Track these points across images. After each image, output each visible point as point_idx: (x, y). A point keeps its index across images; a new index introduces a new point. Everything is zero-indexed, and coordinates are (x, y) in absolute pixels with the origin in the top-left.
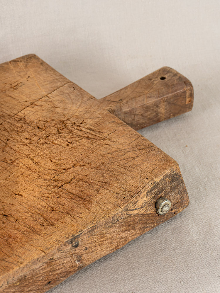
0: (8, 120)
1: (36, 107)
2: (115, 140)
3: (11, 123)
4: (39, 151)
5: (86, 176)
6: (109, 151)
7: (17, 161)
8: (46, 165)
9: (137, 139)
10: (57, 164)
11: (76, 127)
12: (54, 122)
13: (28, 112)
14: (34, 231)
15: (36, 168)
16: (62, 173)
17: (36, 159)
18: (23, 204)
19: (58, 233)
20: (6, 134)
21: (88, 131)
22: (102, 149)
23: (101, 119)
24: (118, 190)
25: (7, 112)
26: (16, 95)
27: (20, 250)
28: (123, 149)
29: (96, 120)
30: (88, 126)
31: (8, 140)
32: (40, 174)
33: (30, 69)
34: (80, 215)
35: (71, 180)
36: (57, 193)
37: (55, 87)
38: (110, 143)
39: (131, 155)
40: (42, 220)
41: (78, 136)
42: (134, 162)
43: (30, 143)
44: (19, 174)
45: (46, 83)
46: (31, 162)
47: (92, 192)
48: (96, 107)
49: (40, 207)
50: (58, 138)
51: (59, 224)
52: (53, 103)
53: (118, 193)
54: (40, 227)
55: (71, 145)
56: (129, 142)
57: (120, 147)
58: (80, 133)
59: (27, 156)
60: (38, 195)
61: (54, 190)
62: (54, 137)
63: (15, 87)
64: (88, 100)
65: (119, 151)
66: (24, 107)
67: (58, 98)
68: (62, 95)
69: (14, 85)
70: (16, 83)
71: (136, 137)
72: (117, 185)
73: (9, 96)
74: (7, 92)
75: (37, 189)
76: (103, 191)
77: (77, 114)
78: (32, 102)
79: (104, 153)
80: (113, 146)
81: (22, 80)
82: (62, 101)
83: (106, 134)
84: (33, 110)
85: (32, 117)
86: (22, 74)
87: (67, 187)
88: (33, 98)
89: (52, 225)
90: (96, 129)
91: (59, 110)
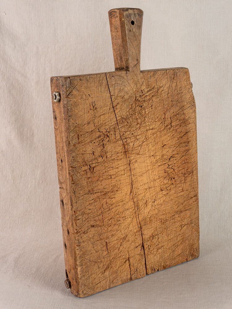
0: (120, 127)
1: (118, 107)
2: (162, 85)
3: (122, 127)
4: (148, 124)
5: (173, 113)
6: (167, 93)
7: (147, 137)
8: (157, 125)
9: (167, 75)
10: (159, 121)
11: (143, 97)
12: (134, 105)
13: (119, 113)
14: (188, 150)
15: (155, 130)
16: (165, 121)
17: (151, 128)
18: (171, 147)
19: (193, 142)
20: (128, 133)
21: (149, 93)
22: (164, 95)
23: (144, 81)
24: (188, 106)
25: (113, 124)
26: (101, 111)
27: (193, 160)
28: (169, 86)
29: (144, 84)
30: (146, 90)
31: (133, 134)
32: (159, 130)
33: (82, 90)
34: (191, 129)
35: (171, 120)
36: (173, 130)
38: (162, 88)
39: (174, 85)
40: (184, 145)
41: (149, 100)
42: (179, 87)
43: (141, 125)
44: (154, 140)
45: (100, 89)
46: (151, 131)
47: (183, 116)
48: (135, 76)
49: (177, 142)
50: (145, 110)
51: (190, 139)
52: (119, 96)
53: (189, 107)
54: (187, 147)
55: (153, 107)
56: (167, 80)
57: (167, 86)
58: (148, 98)
59: (147, 131)
60: (169, 138)
61: (171, 130)
62: (143, 111)
63: (94, 108)
64: (127, 76)
65: (169, 88)
66: (113, 113)
67: (117, 91)
68: (115, 87)
69: (92, 108)
70: (91, 105)
71: (166, 74)
72: (186, 104)
73: (100, 116)
74: (96, 115)
75: (166, 137)
76: (185, 112)
77: (134, 90)
78: (112, 106)
79: (166, 96)
80: (165, 88)
81: (90, 100)
82: (120, 90)
83: (156, 86)
84: (119, 110)
85: (124, 113)
86: (84, 97)
87: (173, 124)
88: (109, 104)
89: (189, 142)
90: (150, 88)
91: (126, 97)
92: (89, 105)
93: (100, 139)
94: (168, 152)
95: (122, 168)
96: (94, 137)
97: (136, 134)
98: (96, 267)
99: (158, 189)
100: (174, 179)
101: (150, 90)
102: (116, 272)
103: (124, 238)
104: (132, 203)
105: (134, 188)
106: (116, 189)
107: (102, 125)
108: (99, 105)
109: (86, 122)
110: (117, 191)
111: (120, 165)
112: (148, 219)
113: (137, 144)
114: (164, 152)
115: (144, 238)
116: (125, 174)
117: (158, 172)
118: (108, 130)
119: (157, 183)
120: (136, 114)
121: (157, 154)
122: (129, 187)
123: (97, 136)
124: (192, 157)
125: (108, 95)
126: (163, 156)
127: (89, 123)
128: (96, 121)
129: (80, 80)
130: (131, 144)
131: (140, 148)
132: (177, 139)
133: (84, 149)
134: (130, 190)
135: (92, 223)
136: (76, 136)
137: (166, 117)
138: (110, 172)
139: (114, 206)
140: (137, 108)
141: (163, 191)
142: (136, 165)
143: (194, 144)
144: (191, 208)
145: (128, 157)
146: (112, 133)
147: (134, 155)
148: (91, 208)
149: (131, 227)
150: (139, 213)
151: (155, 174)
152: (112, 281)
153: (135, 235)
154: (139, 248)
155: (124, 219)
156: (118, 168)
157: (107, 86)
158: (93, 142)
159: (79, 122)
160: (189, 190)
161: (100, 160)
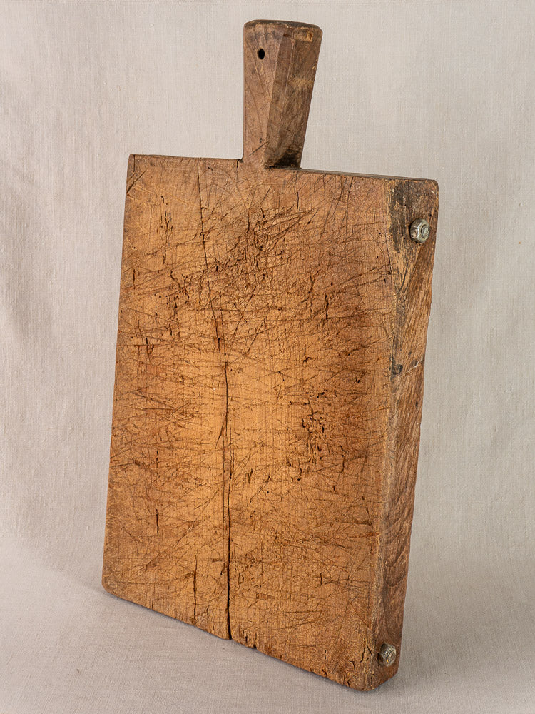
0: (210, 280)
1: (211, 235)
2: (310, 209)
3: (215, 281)
4: (269, 292)
5: (332, 284)
6: (319, 231)
7: (268, 323)
8: (292, 303)
9: (325, 185)
10: (298, 292)
11: (265, 227)
12: (243, 240)
13: (211, 249)
14: (359, 393)
15: (289, 315)
16: (312, 300)
17: (278, 304)
18: (321, 368)
19: (376, 377)
20: (226, 299)
21: (279, 220)
22: (311, 233)
23: (271, 190)
24: (373, 277)
25: (198, 269)
26: (180, 237)
27: (370, 424)
28: (326, 213)
29: (270, 198)
30: (273, 213)
31: (235, 305)
32: (298, 317)
33: (152, 185)
34: (373, 339)
35: (327, 301)
36: (331, 328)
37: (194, 186)
38: (310, 217)
39: (341, 214)
40: (352, 375)
41: (277, 236)
42: (352, 222)
43: (254, 290)
44: (284, 336)
45: (183, 189)
46: (277, 311)
47: (355, 301)
49: (336, 361)
50: (266, 258)
51: (367, 367)
52: (216, 213)
53: (375, 281)
54: (359, 385)
55: (284, 256)
56: (323, 198)
57: (321, 214)
58: (275, 231)
59: (268, 307)
60: (320, 345)
61: (326, 326)
62: (263, 260)
63: (168, 227)
64: (236, 172)
65: (326, 220)
66: (202, 246)
67: (213, 201)
68: (211, 191)
69: (164, 225)
70: (163, 220)
71: (321, 183)
72: (365, 270)
73: (177, 246)
74: (170, 242)
75: (314, 338)
76: (362, 290)
77: (248, 207)
78: (200, 232)
79: (317, 238)
80: (316, 219)
81: (163, 209)
82: (220, 202)
83: (295, 208)
84: (212, 243)
85: (222, 253)
86: (153, 199)
87: (331, 313)
88: (196, 224)
89: (364, 373)
90: (281, 210)
91: (230, 218)
92: (159, 218)
93: (170, 293)
94: (315, 377)
95: (208, 372)
96: (161, 285)
97: (242, 307)
98: (132, 548)
99: (281, 457)
100: (320, 451)
101: (281, 215)
102: (167, 585)
103: (194, 524)
104: (220, 459)
105: (228, 428)
106: (190, 410)
107: (178, 264)
109: (150, 250)
110: (193, 416)
111: (204, 364)
112: (248, 515)
113: (243, 330)
114: (307, 375)
115: (232, 550)
116: (212, 388)
117: (287, 416)
118: (188, 280)
119: (282, 442)
120: (248, 261)
121: (290, 372)
122: (220, 420)
123: (167, 284)
125: (197, 206)
126: (302, 382)
127: (154, 254)
128: (168, 253)
129: (151, 164)
130: (232, 327)
131: (249, 342)
133: (141, 303)
134: (220, 428)
136: (131, 271)
137: (315, 290)
138: (182, 368)
139: (181, 444)
140: (250, 249)
141: (291, 468)
142: (239, 378)
145: (222, 352)
146: (194, 287)
147: (236, 353)
149: (209, 510)
150: (231, 489)
151: (279, 418)
152: (158, 599)
153: (214, 532)
154: (219, 567)
155: (197, 482)
156: (198, 367)
157: (197, 187)
158: (158, 295)
159: (139, 246)
160: (352, 499)
161: (166, 335)
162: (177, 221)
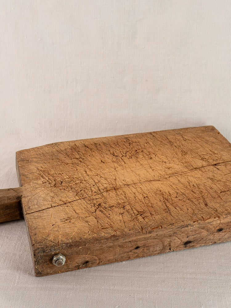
0: (87, 196)
1: (64, 200)
2: (36, 168)
3: (87, 194)
4: (80, 175)
5: (65, 157)
6: (44, 164)
7: (95, 175)
8: (81, 169)
9: (24, 166)
10: (76, 167)
11: (51, 181)
12: (60, 188)
13: (71, 198)
14: (104, 144)
15: (87, 169)
16: (76, 163)
17: (84, 172)
18: (103, 157)
19: (95, 140)
20: (93, 189)
21: (45, 177)
22: (46, 166)
23: (32, 182)
25: (84, 202)
26: (71, 213)
27: (114, 139)
28: (36, 163)
29: (36, 182)
30: (43, 180)
31: (94, 185)
32: (86, 167)
33: (47, 232)
34: (80, 143)
35: (73, 159)
36: (84, 156)
38: (39, 168)
39: (35, 160)
40: (98, 146)
41: (53, 177)
42: (37, 156)
43: (82, 180)
44: (98, 170)
45: (44, 217)
46: (88, 172)
47: (68, 150)
48: (27, 190)
49: (96, 152)
51: (92, 143)
52: (52, 200)
54: (101, 144)
55: (61, 173)
56: (29, 165)
57: (37, 165)
58: (51, 177)
59: (88, 175)
60: (94, 159)
61: (84, 158)
62: (67, 180)
63: (69, 219)
64: (28, 197)
65: (38, 163)
66: (72, 203)
67: (46, 203)
68: (41, 205)
69: (68, 221)
70: (65, 222)
71: (23, 167)
72: (54, 150)
73: (77, 213)
74: (76, 216)
75: (92, 161)
76: (63, 149)
77: (43, 189)
78: (64, 205)
79: (48, 164)
80: (39, 166)
81: (59, 223)
82: (44, 199)
83: (37, 173)
84: (68, 199)
85: (71, 194)
86: (56, 229)
87: (78, 156)
88: (61, 208)
89: (95, 144)
90: (40, 177)
91: (52, 194)
92: (66, 224)
93: (104, 211)
94: (108, 158)
95: (134, 190)
96: (102, 215)
97: (94, 183)
99: (150, 161)
100: (137, 151)
101: (42, 176)
103: (212, 179)
104: (171, 178)
105: (154, 179)
106: (159, 192)
107: (87, 211)
108: (64, 215)
109: (86, 224)
110: (160, 191)
111: (131, 191)
112: (185, 164)
113: (103, 181)
114: (110, 161)
115: (206, 165)
116: (141, 188)
117: (132, 163)
118: (93, 205)
119: (144, 162)
120: (70, 185)
121: (113, 166)
122: (154, 183)
123: (100, 213)
124: (110, 140)
125: (50, 209)
126: (113, 162)
127: (87, 222)
128: (83, 216)
129: (36, 235)
130: (105, 186)
131: (108, 179)
132: (93, 153)
133: (119, 222)
134: (157, 182)
135: (203, 205)
136: (103, 230)
137: (71, 162)
138: (140, 198)
139: (178, 191)
140: (63, 185)
141: (152, 157)
142: (128, 180)
143: (97, 140)
144: (164, 135)
145: (120, 187)
146: (95, 202)
147: (117, 183)
148: (185, 208)
149: (199, 175)
150: (181, 172)
151: (135, 166)
153: (205, 172)
154: (218, 167)
155: (190, 182)
156: (135, 193)
157: (41, 211)
158: (109, 216)
159: (86, 230)
160: (146, 138)
161: (128, 207)
162: (63, 216)
